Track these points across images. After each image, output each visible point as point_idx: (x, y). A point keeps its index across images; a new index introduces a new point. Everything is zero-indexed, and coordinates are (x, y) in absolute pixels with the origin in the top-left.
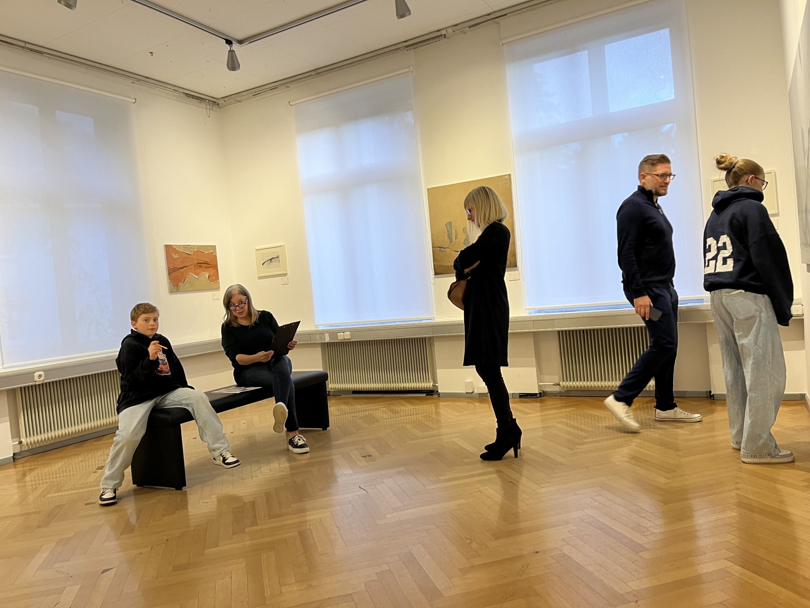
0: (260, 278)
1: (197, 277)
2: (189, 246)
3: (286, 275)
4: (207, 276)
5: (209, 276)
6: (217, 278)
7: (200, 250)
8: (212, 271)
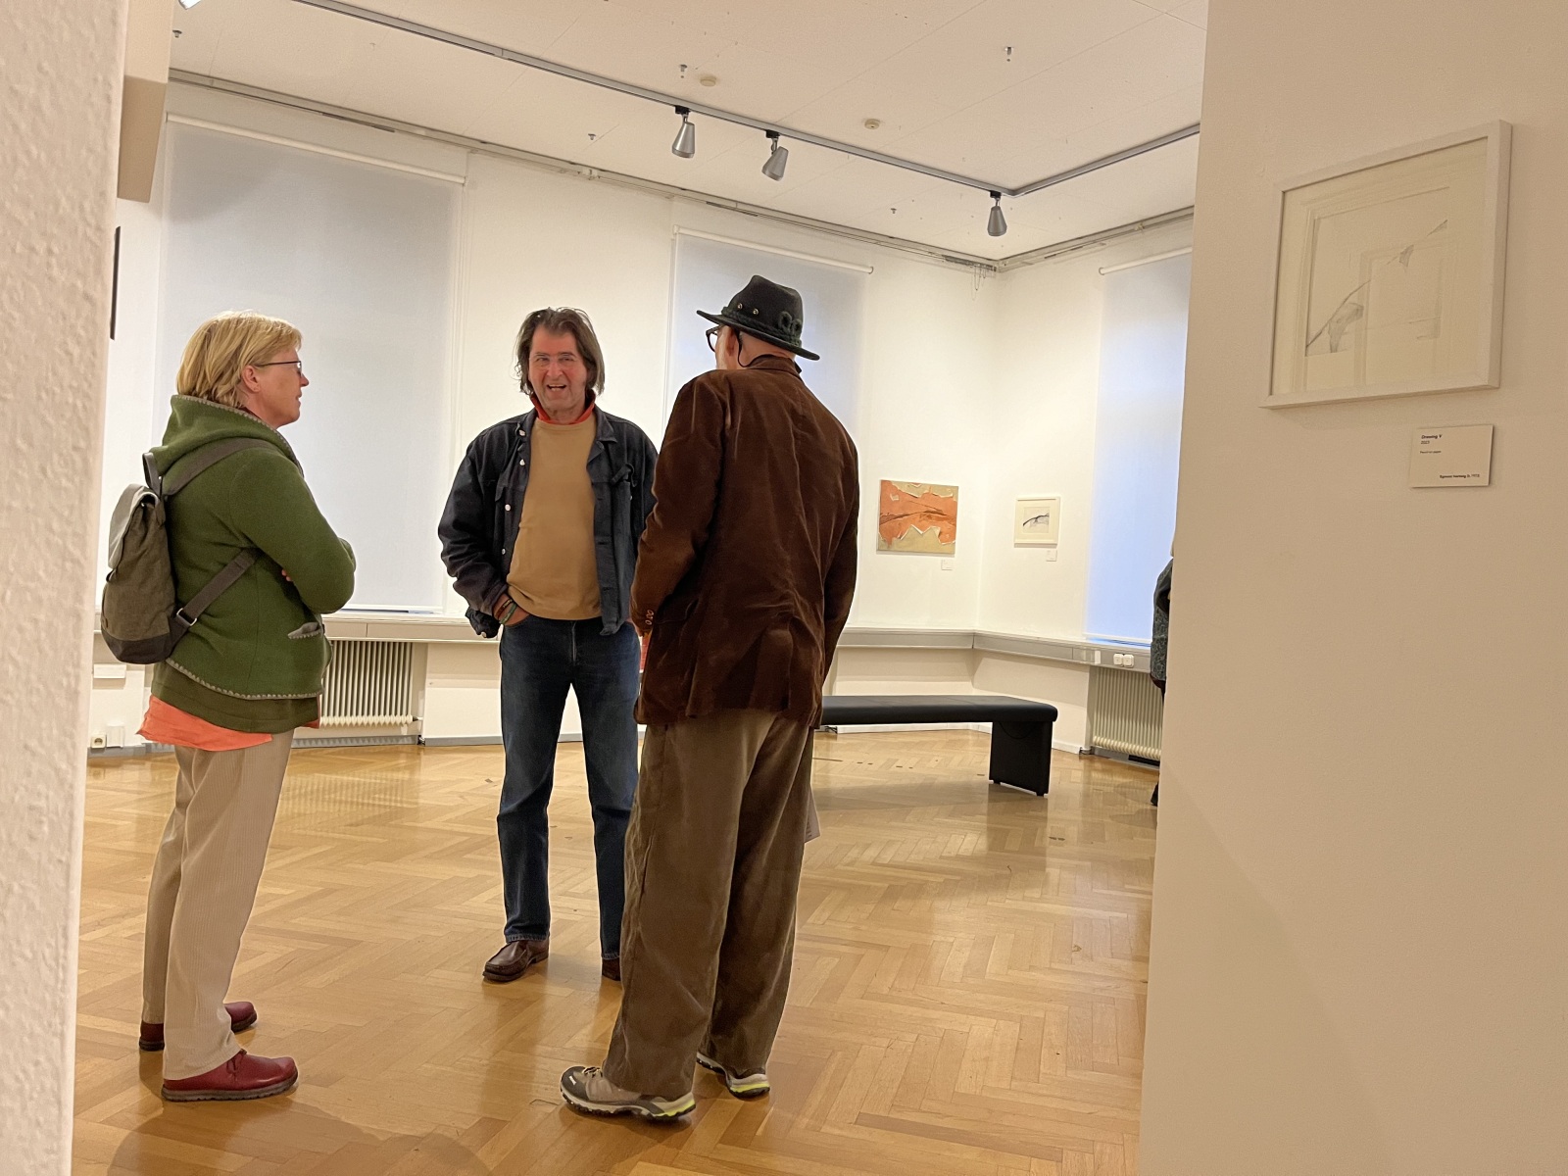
0: (1017, 545)
1: (921, 532)
2: (917, 484)
3: (1054, 545)
4: (937, 532)
5: (940, 533)
6: (953, 536)
7: (932, 492)
8: (946, 525)
